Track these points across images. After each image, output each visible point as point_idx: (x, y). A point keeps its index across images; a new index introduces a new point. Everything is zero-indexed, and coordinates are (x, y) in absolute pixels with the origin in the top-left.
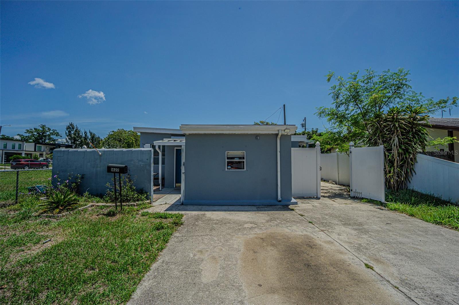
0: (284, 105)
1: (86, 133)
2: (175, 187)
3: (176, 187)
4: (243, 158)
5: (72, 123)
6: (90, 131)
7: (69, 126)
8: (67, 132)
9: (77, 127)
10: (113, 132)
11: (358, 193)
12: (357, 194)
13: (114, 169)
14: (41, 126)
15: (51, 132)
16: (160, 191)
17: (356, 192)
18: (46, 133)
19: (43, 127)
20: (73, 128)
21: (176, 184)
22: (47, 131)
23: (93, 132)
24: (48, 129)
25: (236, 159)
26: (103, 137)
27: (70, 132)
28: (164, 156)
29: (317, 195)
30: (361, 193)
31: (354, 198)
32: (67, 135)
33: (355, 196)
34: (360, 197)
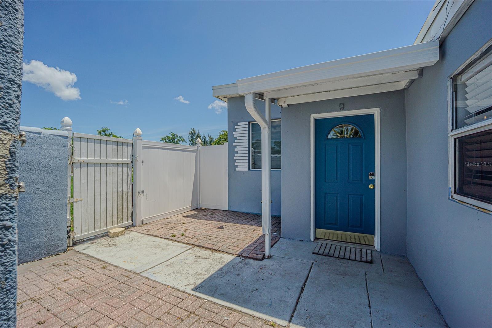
1: (205, 138)
2: (312, 238)
3: (316, 238)
5: (193, 128)
6: (209, 135)
7: (191, 132)
8: (190, 137)
9: (198, 132)
10: (224, 131)
14: (171, 134)
15: (179, 138)
16: (263, 258)
18: (175, 140)
19: (173, 134)
20: (195, 134)
21: (317, 229)
22: (176, 138)
23: (211, 135)
24: (176, 136)
26: (215, 138)
27: (192, 137)
28: (279, 152)
32: (190, 140)
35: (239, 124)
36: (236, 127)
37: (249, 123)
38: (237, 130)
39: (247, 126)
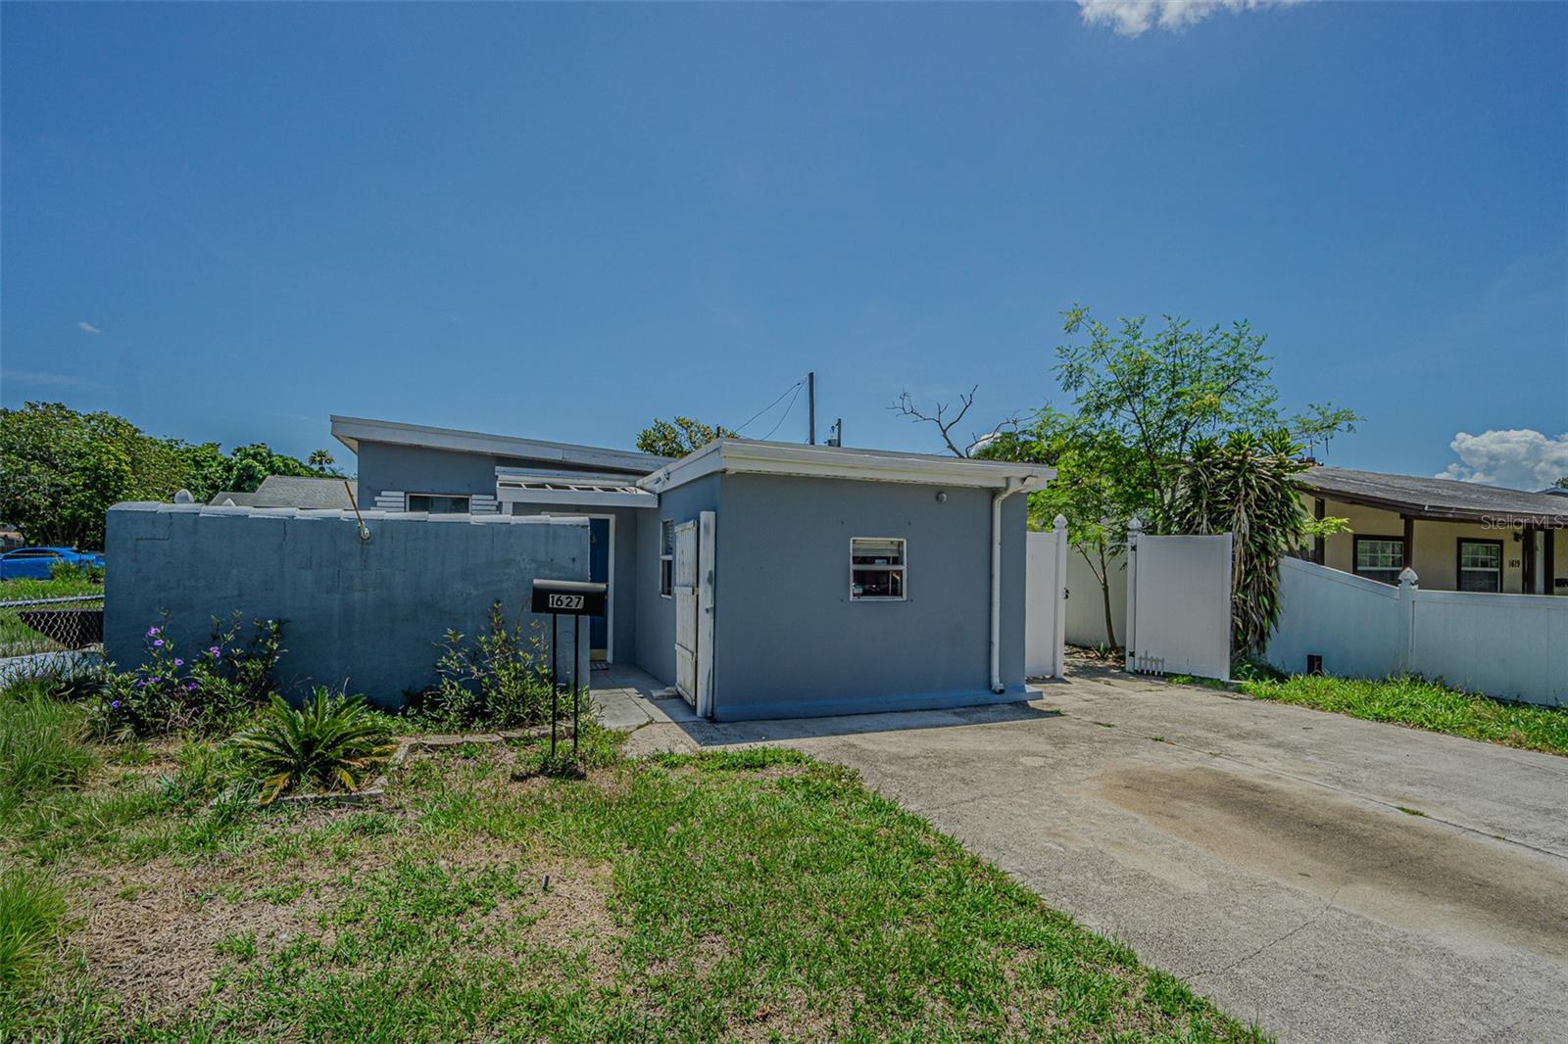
0: (811, 375)
4: (896, 561)
11: (1152, 660)
12: (1149, 663)
13: (563, 597)
17: (1146, 658)
25: (879, 564)
29: (1055, 670)
30: (1163, 661)
31: (1140, 674)
33: (1142, 671)
34: (1159, 673)
35: (383, 493)
36: (376, 499)
37: (406, 493)
38: (379, 504)
39: (403, 499)
